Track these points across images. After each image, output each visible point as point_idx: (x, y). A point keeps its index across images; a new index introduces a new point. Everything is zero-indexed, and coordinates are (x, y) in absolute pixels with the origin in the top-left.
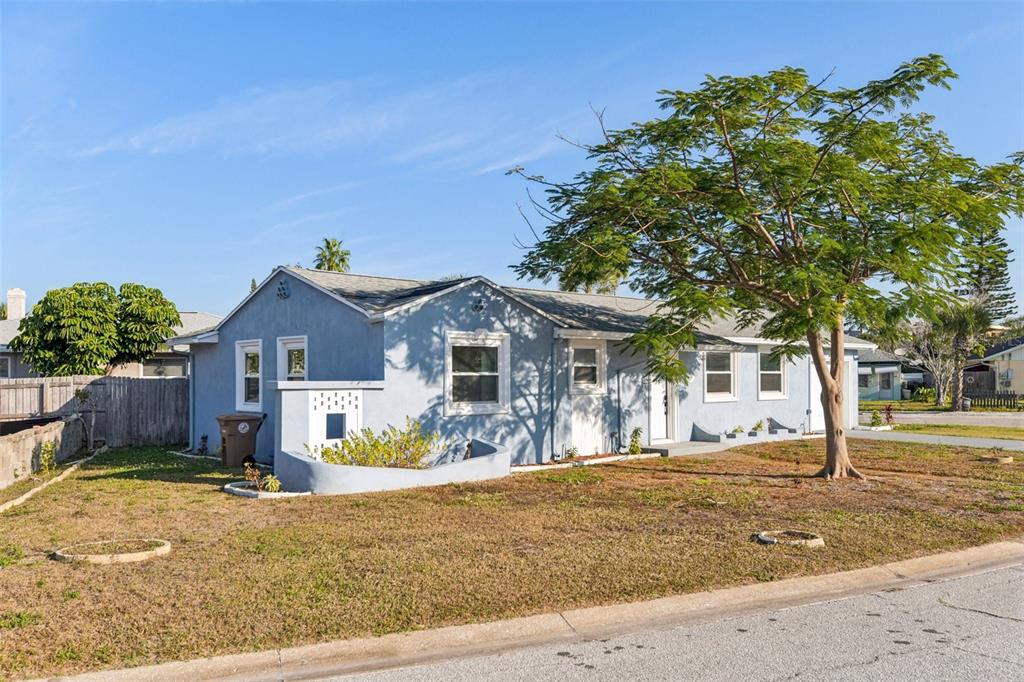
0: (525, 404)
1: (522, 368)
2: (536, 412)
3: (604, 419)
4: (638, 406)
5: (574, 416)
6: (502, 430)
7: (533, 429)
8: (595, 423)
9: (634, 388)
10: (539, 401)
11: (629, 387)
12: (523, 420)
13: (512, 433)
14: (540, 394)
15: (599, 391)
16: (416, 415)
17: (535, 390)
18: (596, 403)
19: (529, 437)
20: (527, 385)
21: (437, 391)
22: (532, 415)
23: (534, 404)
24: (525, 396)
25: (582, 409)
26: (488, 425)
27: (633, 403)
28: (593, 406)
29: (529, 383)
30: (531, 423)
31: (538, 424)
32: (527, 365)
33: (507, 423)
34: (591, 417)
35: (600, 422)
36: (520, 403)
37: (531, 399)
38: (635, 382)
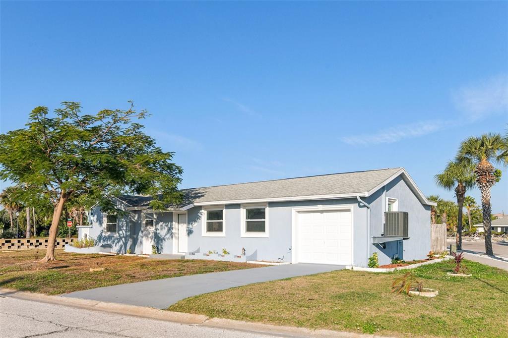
0: (122, 233)
1: (121, 221)
2: (125, 235)
3: (154, 240)
4: (168, 236)
5: (144, 238)
6: (116, 241)
7: (124, 241)
8: (151, 242)
9: (166, 228)
10: (126, 232)
11: (165, 228)
12: (121, 238)
13: (118, 242)
14: (126, 229)
15: (152, 229)
16: (98, 235)
17: (125, 228)
18: (151, 234)
19: (123, 244)
20: (123, 227)
21: (102, 228)
22: (124, 237)
23: (125, 233)
24: (122, 230)
25: (146, 236)
26: (113, 239)
27: (166, 235)
28: (150, 235)
29: (123, 226)
30: (123, 239)
31: (125, 240)
32: (122, 220)
33: (117, 239)
34: (150, 240)
35: (153, 242)
36: (121, 232)
37: (124, 231)
38: (167, 226)
